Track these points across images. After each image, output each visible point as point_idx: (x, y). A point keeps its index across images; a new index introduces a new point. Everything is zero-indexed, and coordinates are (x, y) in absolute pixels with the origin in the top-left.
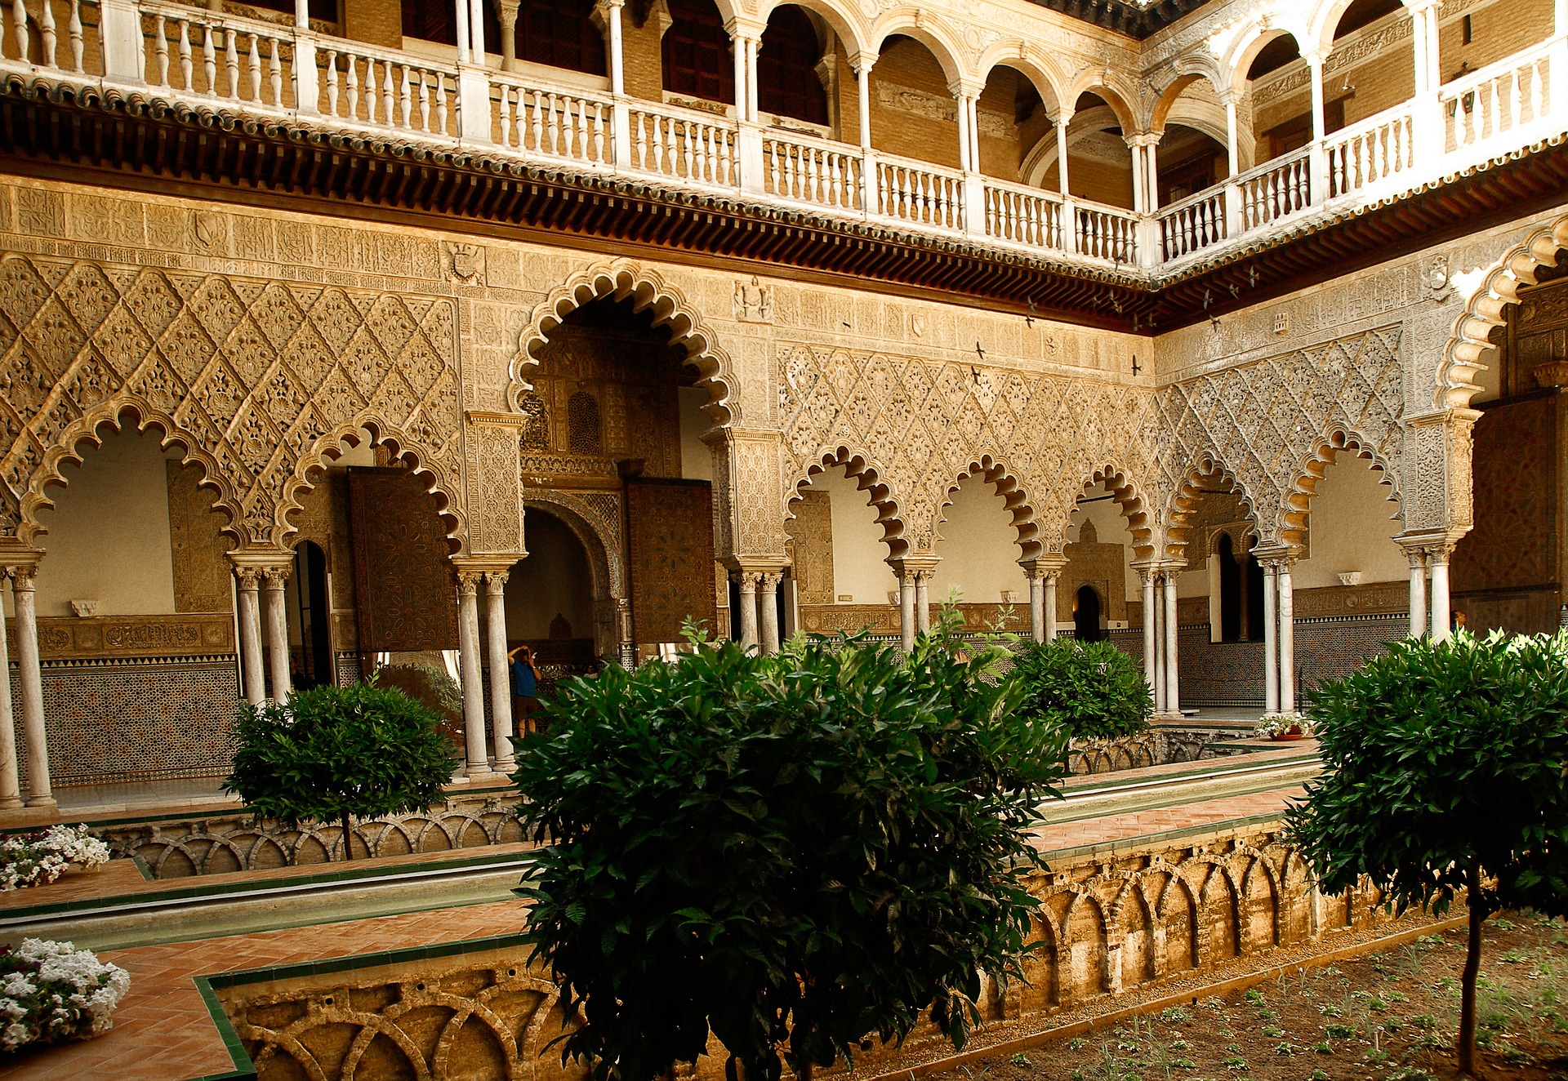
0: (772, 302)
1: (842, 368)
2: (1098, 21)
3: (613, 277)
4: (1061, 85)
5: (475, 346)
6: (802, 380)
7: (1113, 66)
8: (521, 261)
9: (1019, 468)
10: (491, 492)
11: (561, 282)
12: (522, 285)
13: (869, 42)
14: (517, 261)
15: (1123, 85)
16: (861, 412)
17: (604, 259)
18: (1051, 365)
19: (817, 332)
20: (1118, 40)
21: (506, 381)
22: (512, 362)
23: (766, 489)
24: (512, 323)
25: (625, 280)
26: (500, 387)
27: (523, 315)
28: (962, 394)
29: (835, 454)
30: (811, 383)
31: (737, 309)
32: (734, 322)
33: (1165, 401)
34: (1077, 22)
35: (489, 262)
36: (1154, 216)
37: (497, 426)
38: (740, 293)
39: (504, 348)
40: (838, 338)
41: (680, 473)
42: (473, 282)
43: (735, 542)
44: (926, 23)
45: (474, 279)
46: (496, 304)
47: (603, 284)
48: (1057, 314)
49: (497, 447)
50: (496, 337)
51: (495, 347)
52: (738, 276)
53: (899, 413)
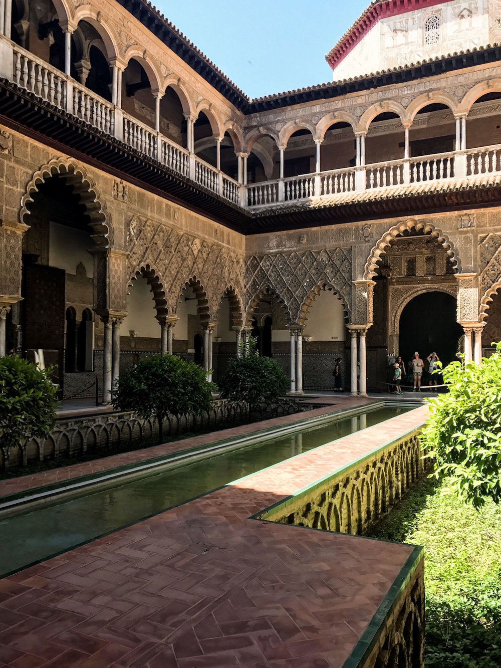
0: (127, 193)
1: (149, 228)
2: (234, 103)
3: (67, 165)
4: (221, 125)
5: (5, 185)
6: (135, 231)
7: (236, 122)
8: (29, 147)
9: (204, 282)
10: (8, 264)
11: (46, 163)
12: (29, 159)
13: (162, 86)
14: (27, 147)
15: (238, 131)
16: (155, 250)
17: (64, 156)
18: (216, 241)
19: (142, 210)
20: (239, 113)
21: (19, 207)
22: (23, 198)
23: (121, 280)
24: (23, 178)
25: (72, 169)
26: (16, 210)
27: (28, 175)
28: (188, 248)
29: (145, 267)
30: (138, 233)
31: (114, 193)
32: (112, 199)
33: (249, 262)
34: (227, 101)
35: (14, 143)
36: (245, 187)
37: (13, 229)
38: (116, 186)
39: (19, 190)
40: (149, 215)
41: (48, 264)
42: (6, 152)
43: (108, 303)
44: (181, 85)
45: (7, 150)
46: (17, 166)
47: (62, 167)
48: (218, 220)
49: (12, 241)
50: (15, 183)
51: (14, 188)
52: (115, 178)
53: (167, 253)
